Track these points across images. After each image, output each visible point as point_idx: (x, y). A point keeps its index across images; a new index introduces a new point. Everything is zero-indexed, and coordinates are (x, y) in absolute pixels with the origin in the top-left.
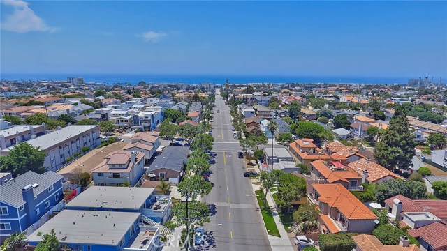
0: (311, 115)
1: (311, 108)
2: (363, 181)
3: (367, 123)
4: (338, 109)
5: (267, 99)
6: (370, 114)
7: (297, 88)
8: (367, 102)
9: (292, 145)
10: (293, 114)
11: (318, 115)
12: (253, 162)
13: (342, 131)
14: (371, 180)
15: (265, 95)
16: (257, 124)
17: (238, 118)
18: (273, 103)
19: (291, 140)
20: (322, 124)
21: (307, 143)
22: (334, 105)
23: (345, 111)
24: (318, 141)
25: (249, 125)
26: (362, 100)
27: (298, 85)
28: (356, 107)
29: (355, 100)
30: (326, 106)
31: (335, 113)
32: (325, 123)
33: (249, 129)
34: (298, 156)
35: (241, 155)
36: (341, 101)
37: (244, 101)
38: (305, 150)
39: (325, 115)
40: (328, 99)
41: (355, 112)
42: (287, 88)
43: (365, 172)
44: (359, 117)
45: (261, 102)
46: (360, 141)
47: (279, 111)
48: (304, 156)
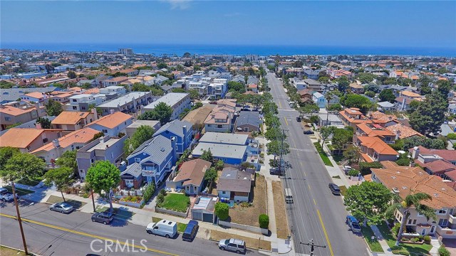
0: (359, 89)
1: (359, 83)
2: (396, 139)
3: (412, 98)
4: (386, 84)
5: (316, 73)
6: (418, 90)
7: (346, 61)
8: (417, 77)
9: (342, 113)
10: (342, 87)
11: (365, 89)
12: (309, 124)
13: (386, 104)
14: (401, 137)
15: (314, 69)
16: (310, 96)
17: (292, 91)
18: (322, 76)
19: (340, 109)
20: (369, 98)
21: (354, 111)
22: (382, 80)
23: (393, 86)
24: (364, 111)
25: (303, 96)
26: (413, 75)
27: (346, 58)
28: (405, 83)
29: (405, 75)
30: (374, 81)
31: (382, 87)
32: (371, 97)
33: (303, 100)
34: (347, 120)
35: (299, 120)
36: (390, 76)
37: (295, 75)
38: (353, 116)
39: (372, 89)
40: (377, 74)
41: (403, 87)
42: (334, 61)
43: (399, 132)
44: (405, 92)
45: (311, 77)
46: (401, 113)
47: (328, 85)
48: (352, 120)
